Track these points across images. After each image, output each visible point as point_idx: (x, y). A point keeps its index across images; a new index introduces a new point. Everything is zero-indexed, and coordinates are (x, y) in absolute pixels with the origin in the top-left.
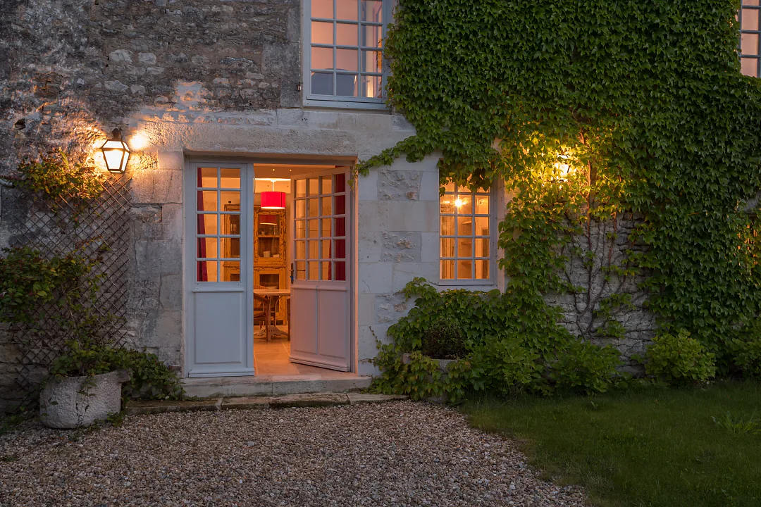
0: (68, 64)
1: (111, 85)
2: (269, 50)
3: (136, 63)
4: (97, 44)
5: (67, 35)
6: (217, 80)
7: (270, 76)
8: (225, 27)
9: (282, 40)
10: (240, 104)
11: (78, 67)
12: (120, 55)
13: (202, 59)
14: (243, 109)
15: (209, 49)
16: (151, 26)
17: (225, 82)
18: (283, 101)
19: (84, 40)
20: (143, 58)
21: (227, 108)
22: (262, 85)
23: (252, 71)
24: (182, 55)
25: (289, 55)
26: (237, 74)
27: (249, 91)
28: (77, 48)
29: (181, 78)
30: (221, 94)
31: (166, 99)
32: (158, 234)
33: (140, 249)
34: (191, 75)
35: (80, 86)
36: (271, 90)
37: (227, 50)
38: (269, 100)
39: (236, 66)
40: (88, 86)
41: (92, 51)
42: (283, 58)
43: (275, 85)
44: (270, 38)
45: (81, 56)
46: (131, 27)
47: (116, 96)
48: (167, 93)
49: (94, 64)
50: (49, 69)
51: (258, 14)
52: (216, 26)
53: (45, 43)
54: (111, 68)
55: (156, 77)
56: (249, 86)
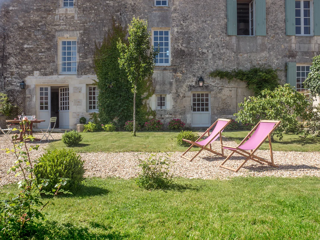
0: (15, 69)
1: (23, 73)
2: (51, 64)
3: (27, 68)
4: (21, 65)
5: (15, 64)
6: (41, 70)
7: (51, 69)
8: (43, 60)
9: (54, 62)
10: (46, 75)
11: (17, 70)
12: (24, 67)
13: (39, 67)
14: (46, 76)
15: (40, 64)
16: (30, 61)
17: (43, 71)
18: (54, 74)
19: (18, 64)
20: (28, 67)
21: (44, 76)
22: (50, 71)
23: (48, 68)
24: (35, 66)
25: (55, 65)
26: (45, 69)
27: (48, 72)
28: (17, 66)
29: (35, 70)
30: (42, 73)
31: (32, 75)
32: (31, 101)
33: (28, 103)
34: (37, 70)
35: (17, 73)
36: (52, 72)
37: (43, 64)
38: (51, 74)
39: (45, 67)
40: (19, 73)
41: (20, 66)
42: (54, 65)
43: (53, 71)
44: (52, 61)
45: (18, 68)
46: (26, 61)
47: (24, 74)
48: (32, 73)
49: (20, 69)
50: (12, 70)
51: (49, 57)
52: (42, 60)
53: (12, 66)
54: (23, 69)
55: (31, 70)
56: (48, 71)
